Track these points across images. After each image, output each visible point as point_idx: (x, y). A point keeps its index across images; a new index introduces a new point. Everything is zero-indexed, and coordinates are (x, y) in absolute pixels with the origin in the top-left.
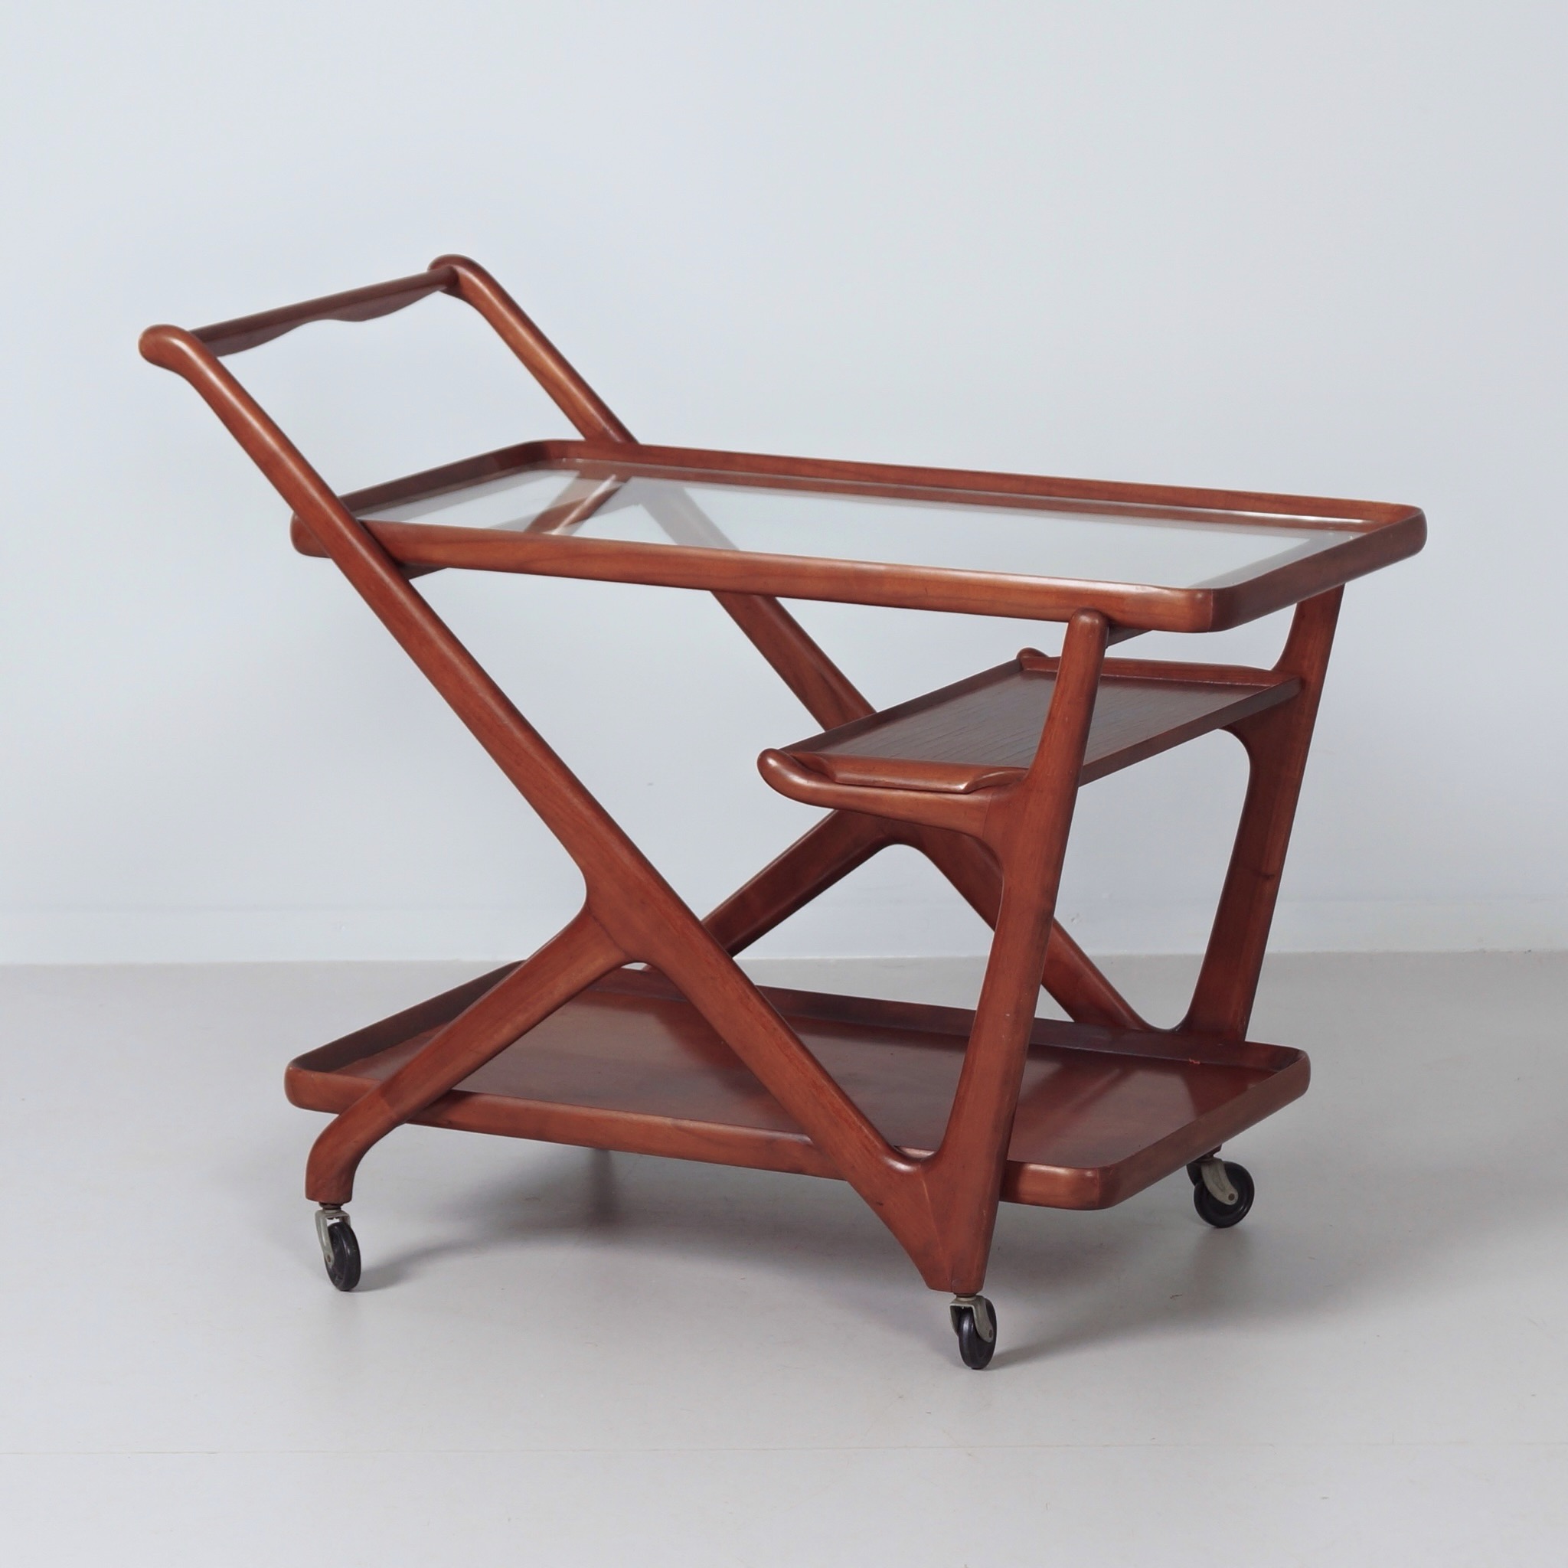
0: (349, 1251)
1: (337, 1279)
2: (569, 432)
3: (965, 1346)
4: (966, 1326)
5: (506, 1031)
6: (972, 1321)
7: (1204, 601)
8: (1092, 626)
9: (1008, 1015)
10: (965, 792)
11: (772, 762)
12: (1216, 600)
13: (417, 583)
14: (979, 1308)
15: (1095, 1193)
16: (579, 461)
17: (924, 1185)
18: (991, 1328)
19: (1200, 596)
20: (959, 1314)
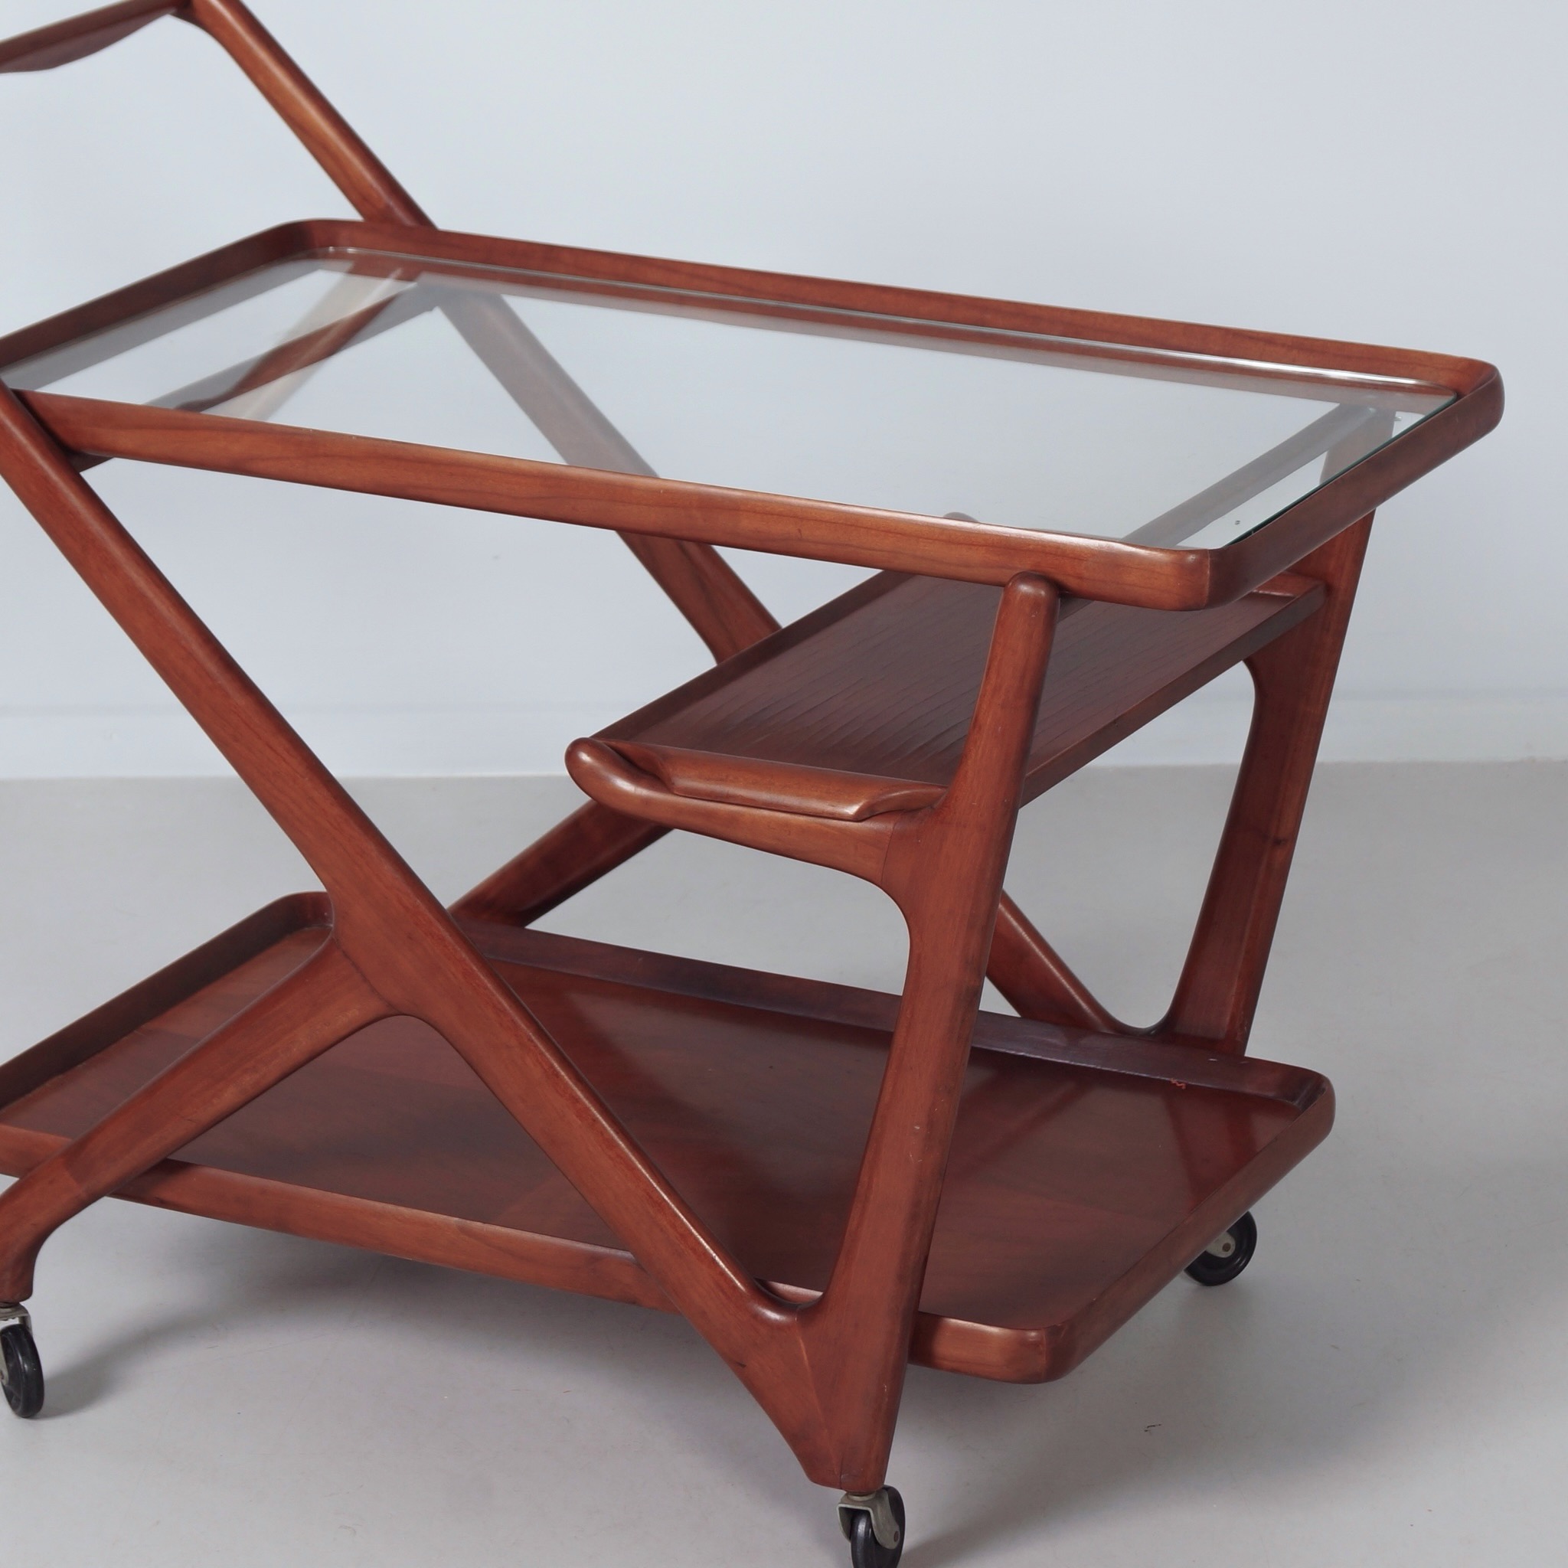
0: (26, 1366)
1: (13, 1401)
2: (339, 208)
3: (859, 1554)
4: (861, 1527)
5: (229, 1096)
6: (869, 1525)
7: (1196, 568)
8: (1035, 603)
9: (918, 1128)
10: (858, 818)
11: (585, 757)
12: (1215, 566)
13: (90, 476)
14: (879, 1509)
15: (1041, 1362)
16: (351, 250)
17: (802, 1345)
18: (897, 1528)
19: (1191, 558)
20: (850, 1517)
